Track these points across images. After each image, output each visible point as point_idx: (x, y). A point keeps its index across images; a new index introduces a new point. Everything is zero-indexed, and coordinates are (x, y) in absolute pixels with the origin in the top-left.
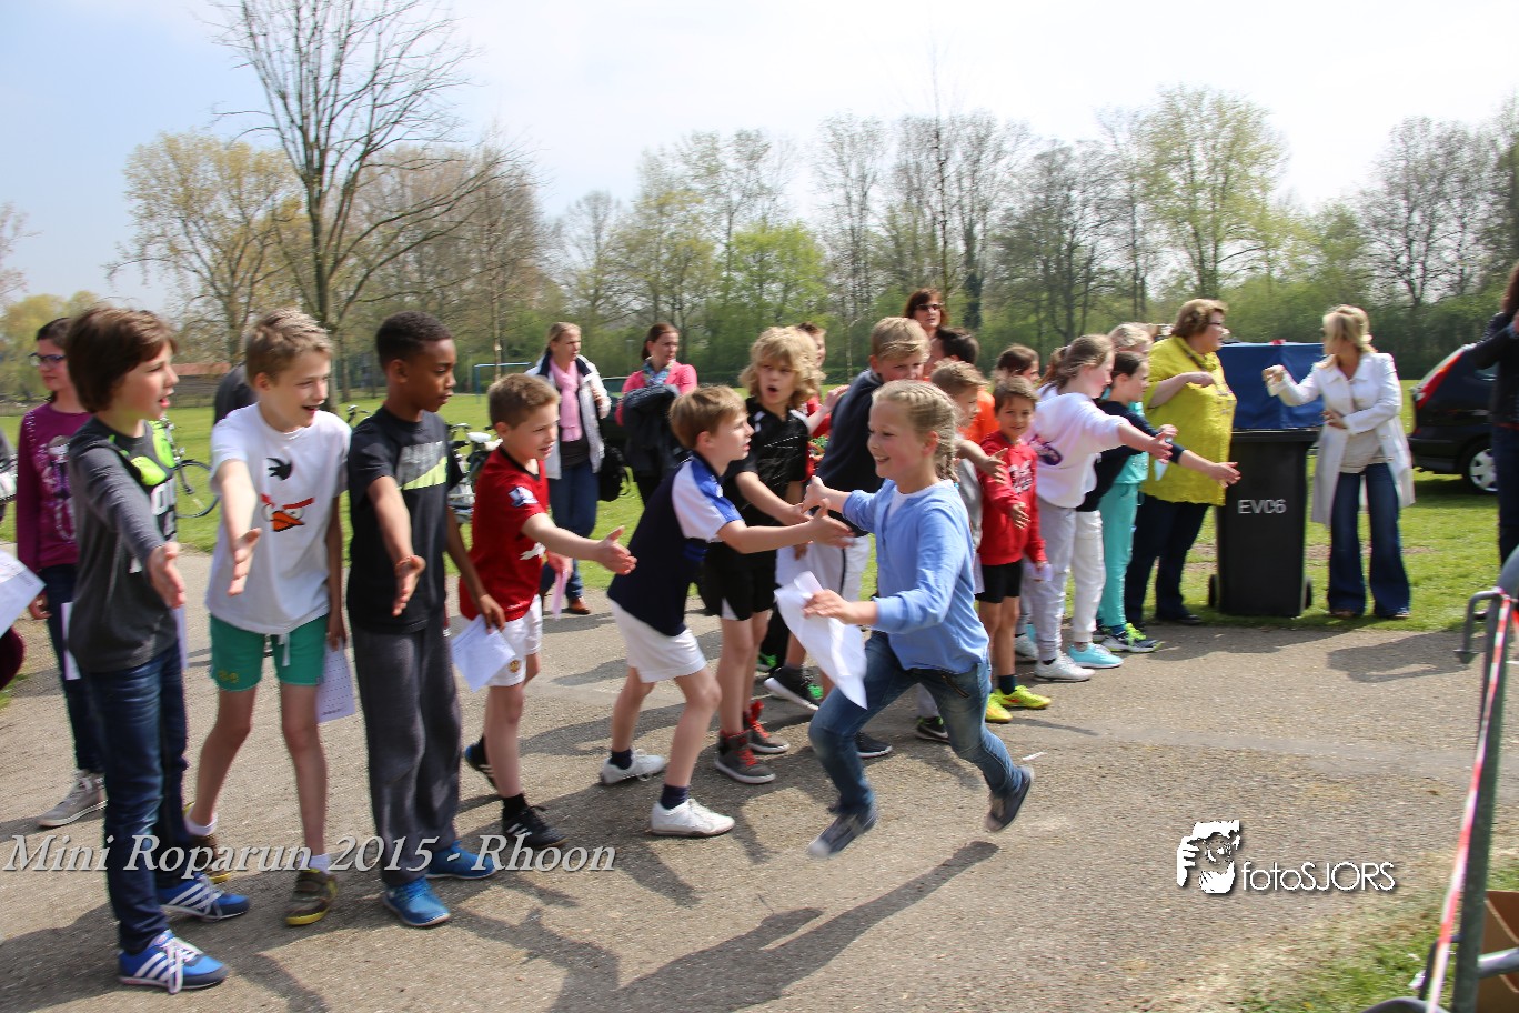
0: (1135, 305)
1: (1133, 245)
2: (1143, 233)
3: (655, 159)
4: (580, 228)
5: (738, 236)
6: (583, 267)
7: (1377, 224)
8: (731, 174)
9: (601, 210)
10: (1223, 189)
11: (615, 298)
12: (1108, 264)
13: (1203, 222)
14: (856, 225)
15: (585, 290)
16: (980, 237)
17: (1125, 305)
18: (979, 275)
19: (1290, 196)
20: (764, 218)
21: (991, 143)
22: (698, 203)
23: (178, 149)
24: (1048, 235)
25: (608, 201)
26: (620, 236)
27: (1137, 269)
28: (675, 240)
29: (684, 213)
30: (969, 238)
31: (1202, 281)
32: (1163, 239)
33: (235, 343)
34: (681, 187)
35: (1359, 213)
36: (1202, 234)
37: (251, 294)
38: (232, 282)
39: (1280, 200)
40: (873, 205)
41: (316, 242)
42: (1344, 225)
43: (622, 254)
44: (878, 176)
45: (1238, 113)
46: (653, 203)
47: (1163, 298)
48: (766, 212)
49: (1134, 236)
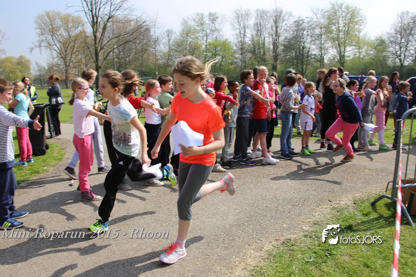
0: (321, 65)
1: (321, 47)
2: (324, 44)
3: (186, 20)
4: (165, 40)
5: (209, 43)
6: (165, 51)
7: (391, 42)
8: (207, 25)
9: (170, 34)
10: (347, 32)
11: (174, 60)
12: (313, 53)
13: (341, 41)
14: (242, 41)
15: (165, 57)
19: (366, 34)
20: (216, 38)
21: (281, 17)
22: (198, 33)
23: (50, 15)
24: (297, 44)
25: (172, 32)
26: (175, 42)
27: (322, 54)
28: (191, 44)
29: (194, 36)
31: (340, 58)
32: (329, 46)
33: (67, 71)
34: (193, 28)
35: (386, 39)
36: (341, 44)
37: (71, 57)
38: (66, 54)
39: (363, 35)
40: (247, 35)
41: (95, 43)
42: (382, 43)
43: (176, 47)
44: (249, 26)
45: (353, 10)
46: (185, 33)
47: (329, 62)
48: (217, 36)
49: (321, 45)
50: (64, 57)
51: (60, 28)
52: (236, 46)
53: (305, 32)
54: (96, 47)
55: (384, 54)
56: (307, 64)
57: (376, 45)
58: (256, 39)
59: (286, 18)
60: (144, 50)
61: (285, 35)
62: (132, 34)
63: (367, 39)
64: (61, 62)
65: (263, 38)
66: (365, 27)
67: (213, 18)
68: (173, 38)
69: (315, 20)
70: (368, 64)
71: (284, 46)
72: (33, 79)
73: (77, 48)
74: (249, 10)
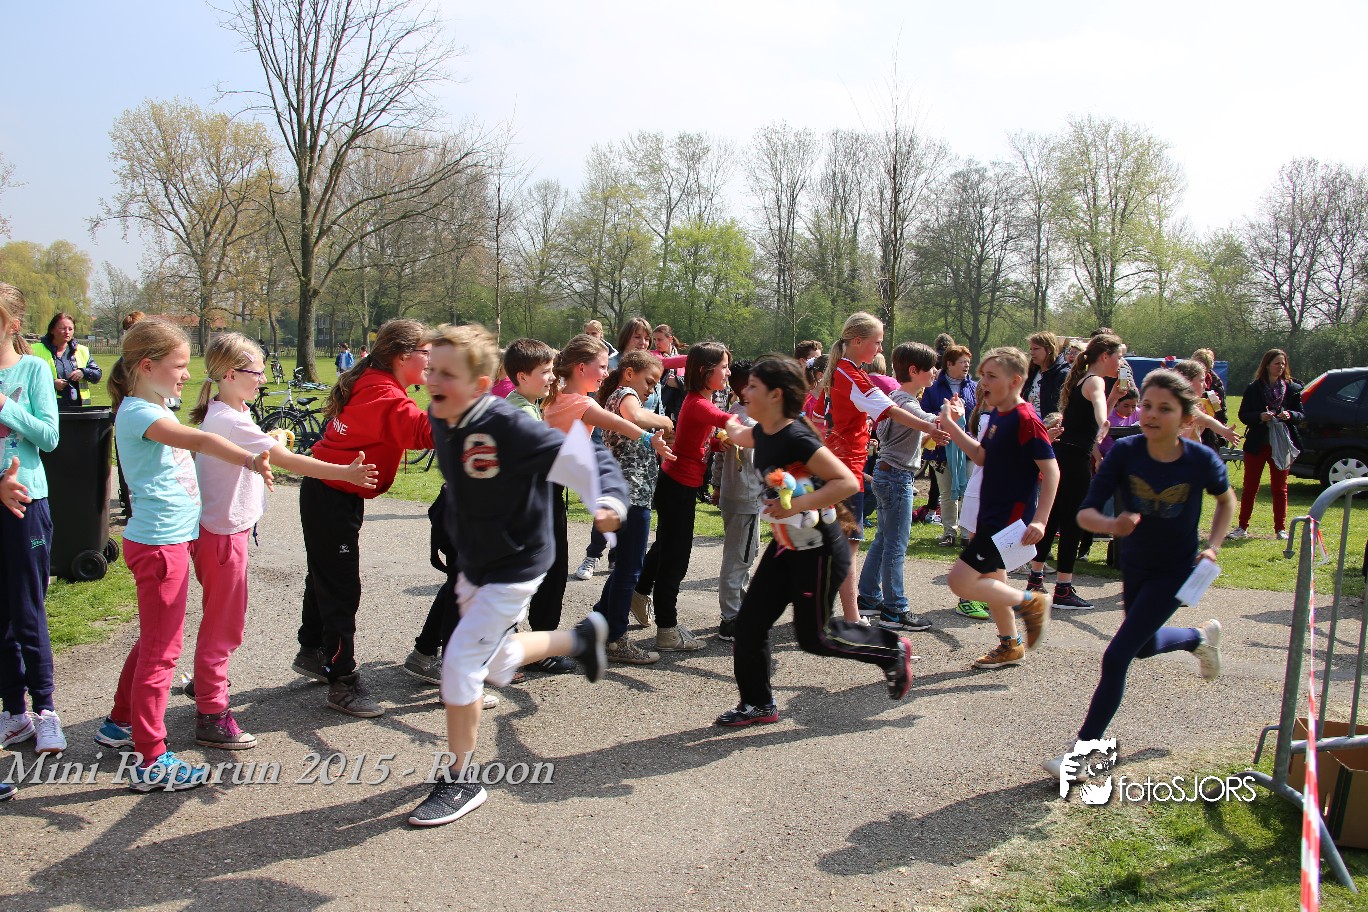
0: (1036, 316)
1: (1037, 261)
2: (1047, 250)
3: (605, 155)
4: (534, 215)
5: (675, 230)
6: (530, 249)
7: (1263, 254)
8: (672, 173)
9: (551, 197)
10: (1123, 216)
11: (559, 280)
12: (1013, 277)
13: (1103, 244)
14: (784, 226)
15: (531, 270)
19: (1184, 224)
20: (700, 216)
21: (913, 159)
22: (641, 198)
23: (163, 117)
24: (961, 246)
25: (558, 190)
26: (566, 223)
27: (1039, 283)
28: (618, 231)
29: (627, 206)
31: (1099, 297)
32: (1065, 256)
33: (205, 300)
34: (626, 182)
35: (1247, 243)
36: (1101, 254)
37: (224, 255)
38: (206, 242)
39: (1174, 228)
40: (800, 209)
41: (304, 214)
42: (1232, 253)
43: (568, 239)
44: (807, 183)
45: (1141, 146)
46: (599, 195)
47: (1061, 310)
48: (703, 209)
49: (1038, 252)
50: (200, 253)
51: (193, 160)
52: (764, 246)
53: (986, 210)
54: (304, 227)
55: (1241, 290)
56: (990, 312)
57: (1213, 259)
58: (827, 224)
59: (927, 162)
60: (463, 245)
61: (921, 218)
62: (425, 192)
63: (1186, 239)
64: (188, 269)
65: (851, 223)
66: (1178, 201)
67: (693, 152)
68: (559, 209)
69: (1021, 172)
70: (1187, 321)
71: (920, 251)
72: (94, 319)
73: (245, 227)
74: (808, 132)
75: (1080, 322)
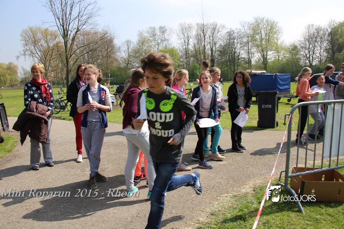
0: (249, 66)
1: (248, 52)
2: (251, 49)
3: (141, 33)
4: (124, 48)
5: (160, 50)
6: (125, 57)
7: (302, 47)
8: (158, 36)
9: (129, 44)
10: (268, 40)
11: (132, 64)
12: (243, 56)
13: (264, 47)
14: (186, 47)
15: (126, 62)
16: (214, 50)
17: (247, 65)
18: (214, 59)
20: (166, 46)
21: (217, 29)
22: (151, 42)
23: (33, 30)
24: (229, 50)
25: (131, 42)
26: (133, 50)
27: (249, 57)
28: (146, 51)
29: (148, 45)
30: (212, 50)
31: (264, 60)
32: (255, 51)
34: (147, 39)
35: (298, 45)
36: (264, 50)
37: (50, 63)
38: (45, 60)
39: (281, 42)
40: (190, 43)
42: (295, 48)
43: (134, 54)
44: (192, 36)
45: (271, 23)
46: (141, 42)
47: (255, 64)
48: (166, 44)
49: (249, 50)
50: (44, 62)
51: (41, 40)
52: (182, 52)
53: (235, 41)
54: (66, 55)
55: (297, 56)
56: (238, 65)
57: (290, 49)
58: (197, 46)
59: (220, 30)
61: (220, 43)
62: (96, 44)
63: (284, 45)
66: (282, 36)
67: (163, 30)
68: (131, 46)
69: (243, 31)
70: (285, 65)
71: (220, 51)
72: (20, 81)
73: (55, 56)
74: (191, 24)
75: (259, 66)
